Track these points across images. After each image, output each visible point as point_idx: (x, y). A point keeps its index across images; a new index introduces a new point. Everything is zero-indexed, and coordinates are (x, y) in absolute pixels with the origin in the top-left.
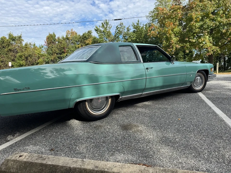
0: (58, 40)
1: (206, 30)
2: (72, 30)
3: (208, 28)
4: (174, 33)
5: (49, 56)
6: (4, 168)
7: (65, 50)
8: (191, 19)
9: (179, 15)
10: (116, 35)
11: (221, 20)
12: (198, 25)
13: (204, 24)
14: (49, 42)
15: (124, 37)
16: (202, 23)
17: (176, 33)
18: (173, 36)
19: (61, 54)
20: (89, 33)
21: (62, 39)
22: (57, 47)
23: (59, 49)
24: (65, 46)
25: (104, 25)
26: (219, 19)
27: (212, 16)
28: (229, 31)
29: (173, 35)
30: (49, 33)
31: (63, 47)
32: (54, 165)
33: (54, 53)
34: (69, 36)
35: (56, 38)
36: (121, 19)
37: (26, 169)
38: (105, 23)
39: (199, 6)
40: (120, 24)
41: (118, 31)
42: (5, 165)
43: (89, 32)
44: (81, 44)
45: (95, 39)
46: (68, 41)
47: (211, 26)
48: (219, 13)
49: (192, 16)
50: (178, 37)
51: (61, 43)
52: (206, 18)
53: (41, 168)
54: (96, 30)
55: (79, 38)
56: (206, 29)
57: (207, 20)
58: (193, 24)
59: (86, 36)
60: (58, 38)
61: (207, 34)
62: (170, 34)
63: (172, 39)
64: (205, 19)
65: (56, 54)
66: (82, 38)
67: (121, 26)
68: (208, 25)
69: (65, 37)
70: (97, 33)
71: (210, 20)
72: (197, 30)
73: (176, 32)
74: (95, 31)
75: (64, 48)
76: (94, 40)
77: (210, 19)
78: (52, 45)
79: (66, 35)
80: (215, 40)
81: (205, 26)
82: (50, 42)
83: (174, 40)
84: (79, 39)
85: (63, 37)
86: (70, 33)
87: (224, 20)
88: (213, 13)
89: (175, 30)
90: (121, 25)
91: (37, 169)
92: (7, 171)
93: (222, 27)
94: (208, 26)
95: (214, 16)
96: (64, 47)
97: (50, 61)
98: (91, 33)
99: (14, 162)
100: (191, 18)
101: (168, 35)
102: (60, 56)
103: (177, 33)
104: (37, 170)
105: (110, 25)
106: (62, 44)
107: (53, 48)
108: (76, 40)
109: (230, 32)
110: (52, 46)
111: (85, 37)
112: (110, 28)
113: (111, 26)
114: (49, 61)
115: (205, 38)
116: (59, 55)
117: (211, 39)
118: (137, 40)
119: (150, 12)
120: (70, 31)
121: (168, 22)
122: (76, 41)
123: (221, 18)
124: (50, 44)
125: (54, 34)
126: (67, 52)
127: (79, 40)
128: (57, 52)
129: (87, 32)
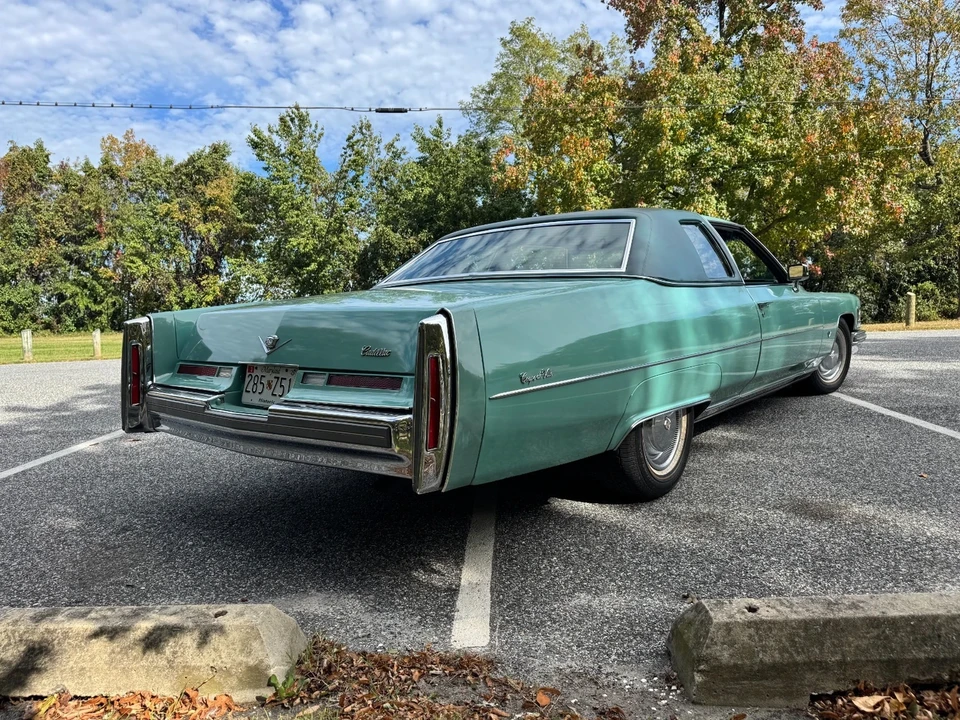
0: (60, 179)
1: (709, 175)
2: (129, 135)
3: (713, 168)
4: (594, 180)
5: (17, 251)
6: (726, 654)
7: (101, 226)
8: (653, 133)
9: (610, 111)
10: (346, 171)
11: (759, 144)
12: (680, 155)
13: (701, 151)
14: (17, 185)
15: (381, 181)
16: (691, 149)
17: (599, 179)
18: (590, 190)
19: (78, 241)
20: (216, 152)
21: (82, 174)
22: (62, 207)
23: (70, 217)
24: (103, 207)
25: (289, 127)
26: (749, 138)
27: (728, 126)
28: (784, 184)
29: (592, 186)
30: (11, 142)
31: (93, 209)
32: (921, 617)
33: (47, 236)
34: (117, 163)
35: (54, 164)
36: (406, 111)
37: (822, 644)
38: (292, 120)
39: (682, 84)
40: (358, 127)
41: (353, 158)
42: (723, 643)
43: (215, 149)
44: (179, 200)
45: (252, 180)
46: (111, 184)
47: (725, 162)
48: (750, 119)
49: (660, 119)
50: (609, 196)
51: (81, 191)
52: (707, 133)
53: (875, 632)
54: (255, 145)
55: (171, 173)
56: (708, 169)
57: (712, 139)
58: (666, 151)
59: (202, 167)
60: (63, 167)
61: (710, 188)
62: (580, 184)
63: (589, 201)
64: (701, 134)
65: (53, 241)
66: (187, 175)
67: (363, 134)
68: (714, 156)
69: (96, 164)
70: (258, 155)
71: (721, 140)
72: (679, 173)
73: (601, 176)
74: (251, 148)
75: (96, 214)
76: (244, 183)
77: (721, 135)
78: (36, 200)
79: (101, 156)
80: (737, 211)
81: (706, 162)
82: (23, 186)
83: (594, 204)
84: (170, 178)
85: (87, 163)
86: (120, 151)
87: (768, 145)
88: (730, 118)
89: (596, 167)
90: (364, 131)
91: (865, 637)
92: (747, 662)
93: (759, 166)
94: (715, 160)
95: (733, 127)
96: (100, 209)
97: (23, 270)
98: (224, 156)
99: (758, 629)
100: (653, 127)
101: (572, 185)
102: (75, 251)
103: (603, 181)
104: (866, 642)
105: (316, 126)
106: (87, 197)
107: (37, 210)
108: (156, 180)
109: (787, 186)
110: (33, 203)
111: (200, 171)
112: (316, 140)
113: (319, 131)
114: (18, 270)
115: (707, 202)
116: (71, 248)
117: (725, 207)
118: (436, 196)
119: (475, 89)
120: (120, 139)
121: (571, 135)
122: (157, 188)
123: (756, 135)
124: (22, 195)
125: (40, 147)
126: (110, 234)
127: (168, 184)
128: (62, 232)
129: (207, 150)
